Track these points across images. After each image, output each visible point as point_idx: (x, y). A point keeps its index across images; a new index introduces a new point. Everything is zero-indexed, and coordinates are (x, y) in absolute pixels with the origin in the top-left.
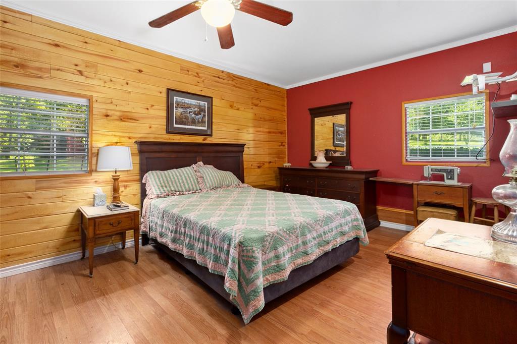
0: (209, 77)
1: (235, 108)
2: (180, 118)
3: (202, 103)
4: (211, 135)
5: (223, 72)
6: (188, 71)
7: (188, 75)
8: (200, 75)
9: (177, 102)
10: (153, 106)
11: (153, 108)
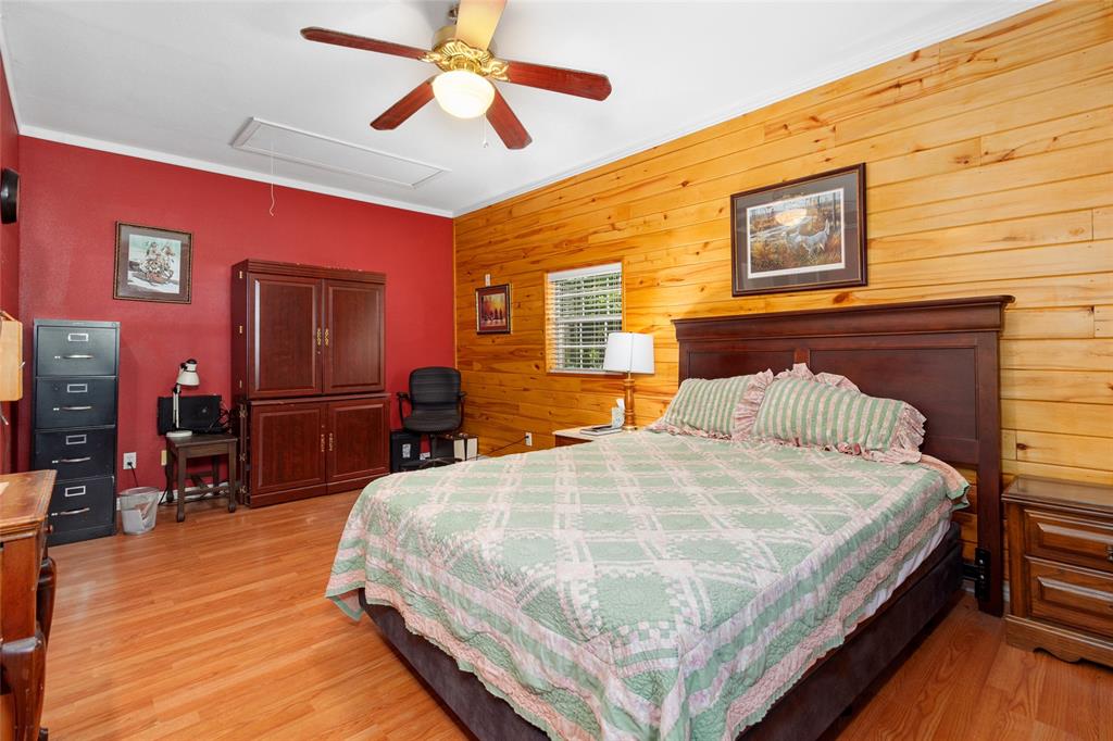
0: (856, 105)
1: (987, 159)
2: (763, 255)
3: (826, 196)
4: (864, 283)
5: (915, 56)
6: (786, 127)
7: (790, 134)
8: (821, 117)
9: (754, 217)
10: (706, 244)
11: (709, 247)
